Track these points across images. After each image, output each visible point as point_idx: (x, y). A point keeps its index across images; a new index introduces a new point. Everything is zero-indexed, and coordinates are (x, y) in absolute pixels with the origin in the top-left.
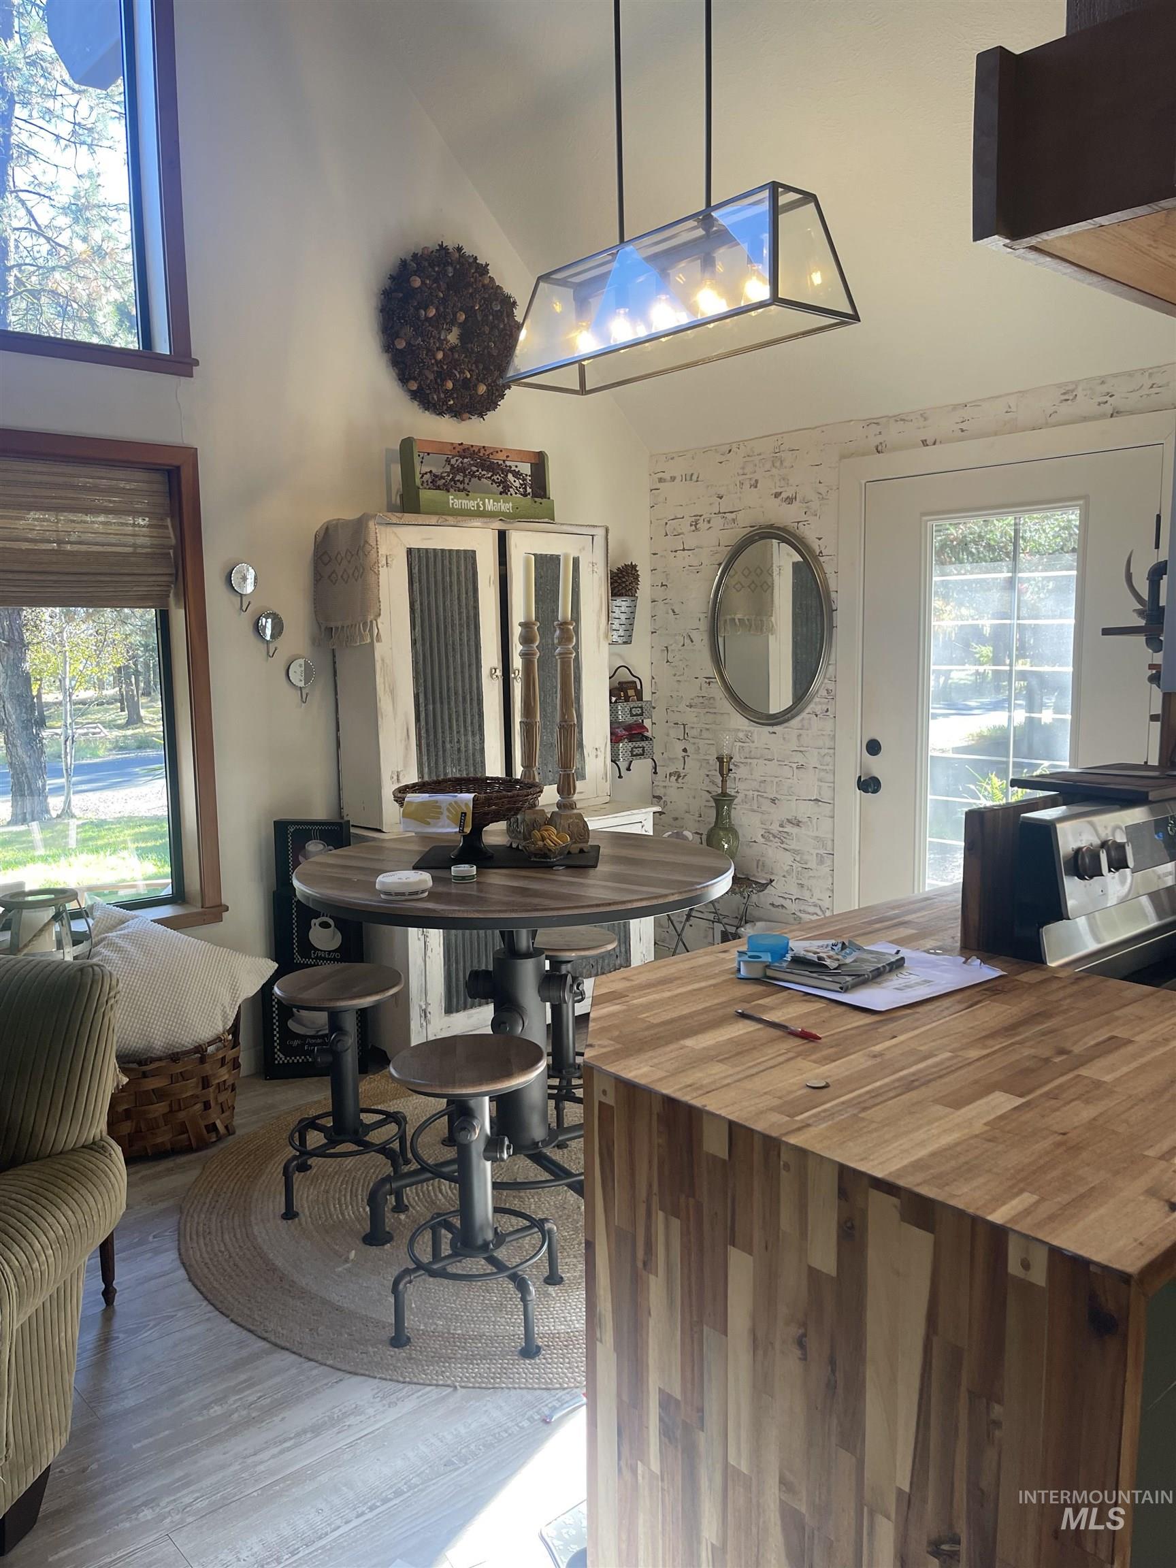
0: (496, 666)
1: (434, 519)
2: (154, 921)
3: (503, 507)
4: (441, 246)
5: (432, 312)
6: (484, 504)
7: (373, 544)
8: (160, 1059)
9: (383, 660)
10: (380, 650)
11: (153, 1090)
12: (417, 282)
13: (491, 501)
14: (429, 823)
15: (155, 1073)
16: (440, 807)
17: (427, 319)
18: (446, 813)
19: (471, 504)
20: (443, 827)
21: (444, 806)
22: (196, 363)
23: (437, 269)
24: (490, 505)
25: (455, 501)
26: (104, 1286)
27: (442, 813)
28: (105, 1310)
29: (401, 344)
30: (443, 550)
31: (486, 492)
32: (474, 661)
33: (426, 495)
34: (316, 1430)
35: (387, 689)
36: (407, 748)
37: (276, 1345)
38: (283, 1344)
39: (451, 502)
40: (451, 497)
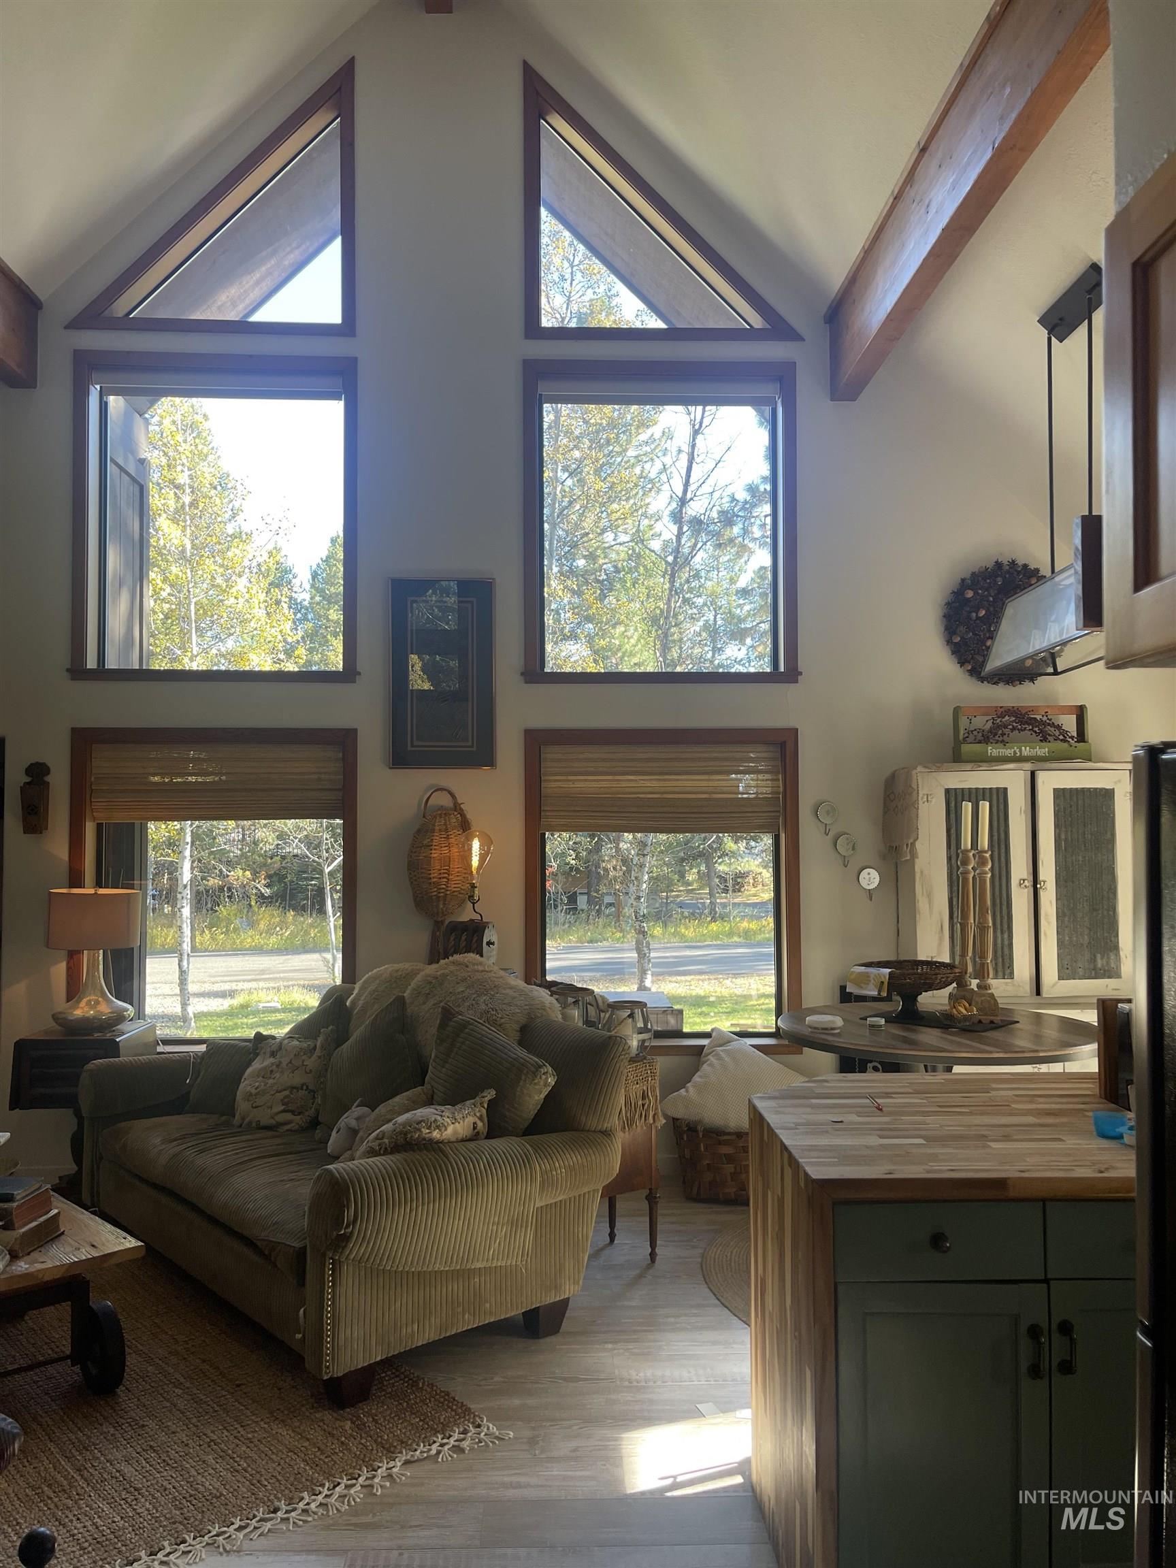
0: (1025, 877)
1: (969, 766)
2: (752, 1046)
3: (1039, 753)
4: (997, 562)
5: (982, 613)
6: (1021, 751)
7: (915, 787)
8: (729, 1134)
9: (922, 872)
10: (919, 864)
11: (725, 1154)
12: (970, 594)
13: (1028, 748)
14: (862, 987)
15: (726, 1143)
16: (869, 977)
17: (978, 618)
18: (872, 981)
19: (1008, 752)
20: (869, 990)
21: (872, 976)
22: (801, 673)
23: (988, 581)
24: (1026, 751)
25: (992, 750)
26: (650, 1250)
27: (870, 981)
28: (649, 1264)
29: (957, 639)
30: (977, 789)
31: (1024, 742)
32: (1004, 873)
33: (966, 748)
34: (714, 1343)
35: (925, 893)
36: (941, 939)
37: (722, 1303)
38: (727, 1304)
39: (990, 751)
40: (990, 748)
